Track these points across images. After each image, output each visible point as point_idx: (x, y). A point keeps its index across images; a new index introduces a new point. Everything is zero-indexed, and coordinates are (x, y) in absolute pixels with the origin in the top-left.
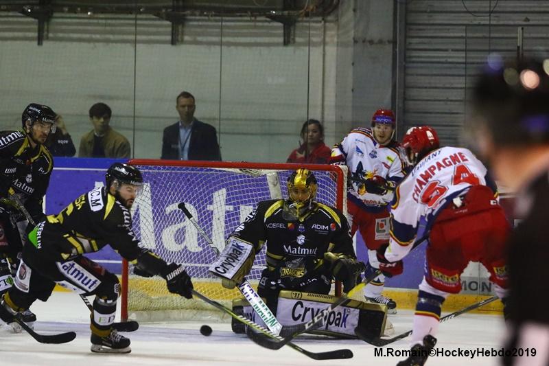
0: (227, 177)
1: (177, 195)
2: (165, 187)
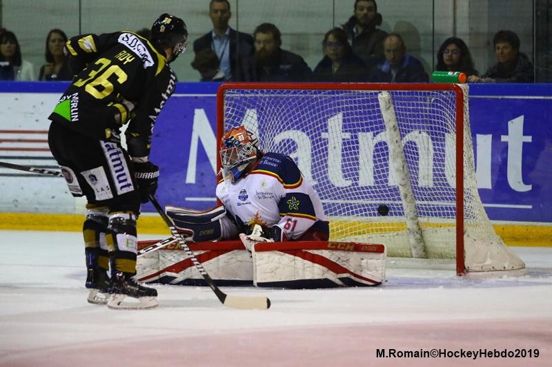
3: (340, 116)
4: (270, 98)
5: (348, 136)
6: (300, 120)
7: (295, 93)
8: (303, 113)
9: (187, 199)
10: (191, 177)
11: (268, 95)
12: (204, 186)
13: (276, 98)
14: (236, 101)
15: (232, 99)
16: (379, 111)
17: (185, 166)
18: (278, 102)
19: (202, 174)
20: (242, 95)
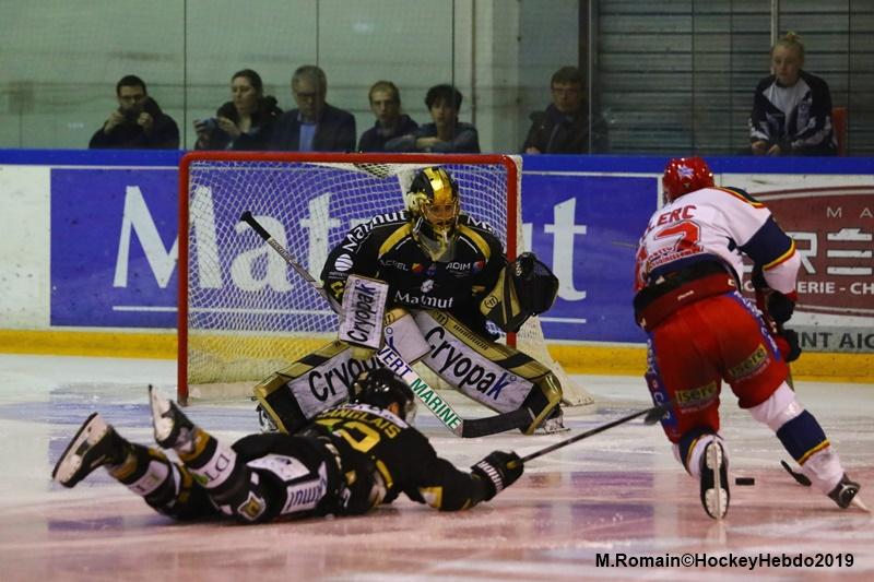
0: (339, 176)
1: (262, 203)
2: (243, 191)
3: (327, 195)
4: (243, 172)
5: (336, 223)
6: (293, 205)
7: (285, 165)
8: (296, 194)
9: (115, 308)
10: (121, 279)
11: (240, 168)
12: (138, 291)
13: (259, 172)
14: (205, 175)
15: (199, 173)
16: (400, 194)
17: (113, 264)
18: (263, 178)
19: (136, 275)
20: (213, 168)
